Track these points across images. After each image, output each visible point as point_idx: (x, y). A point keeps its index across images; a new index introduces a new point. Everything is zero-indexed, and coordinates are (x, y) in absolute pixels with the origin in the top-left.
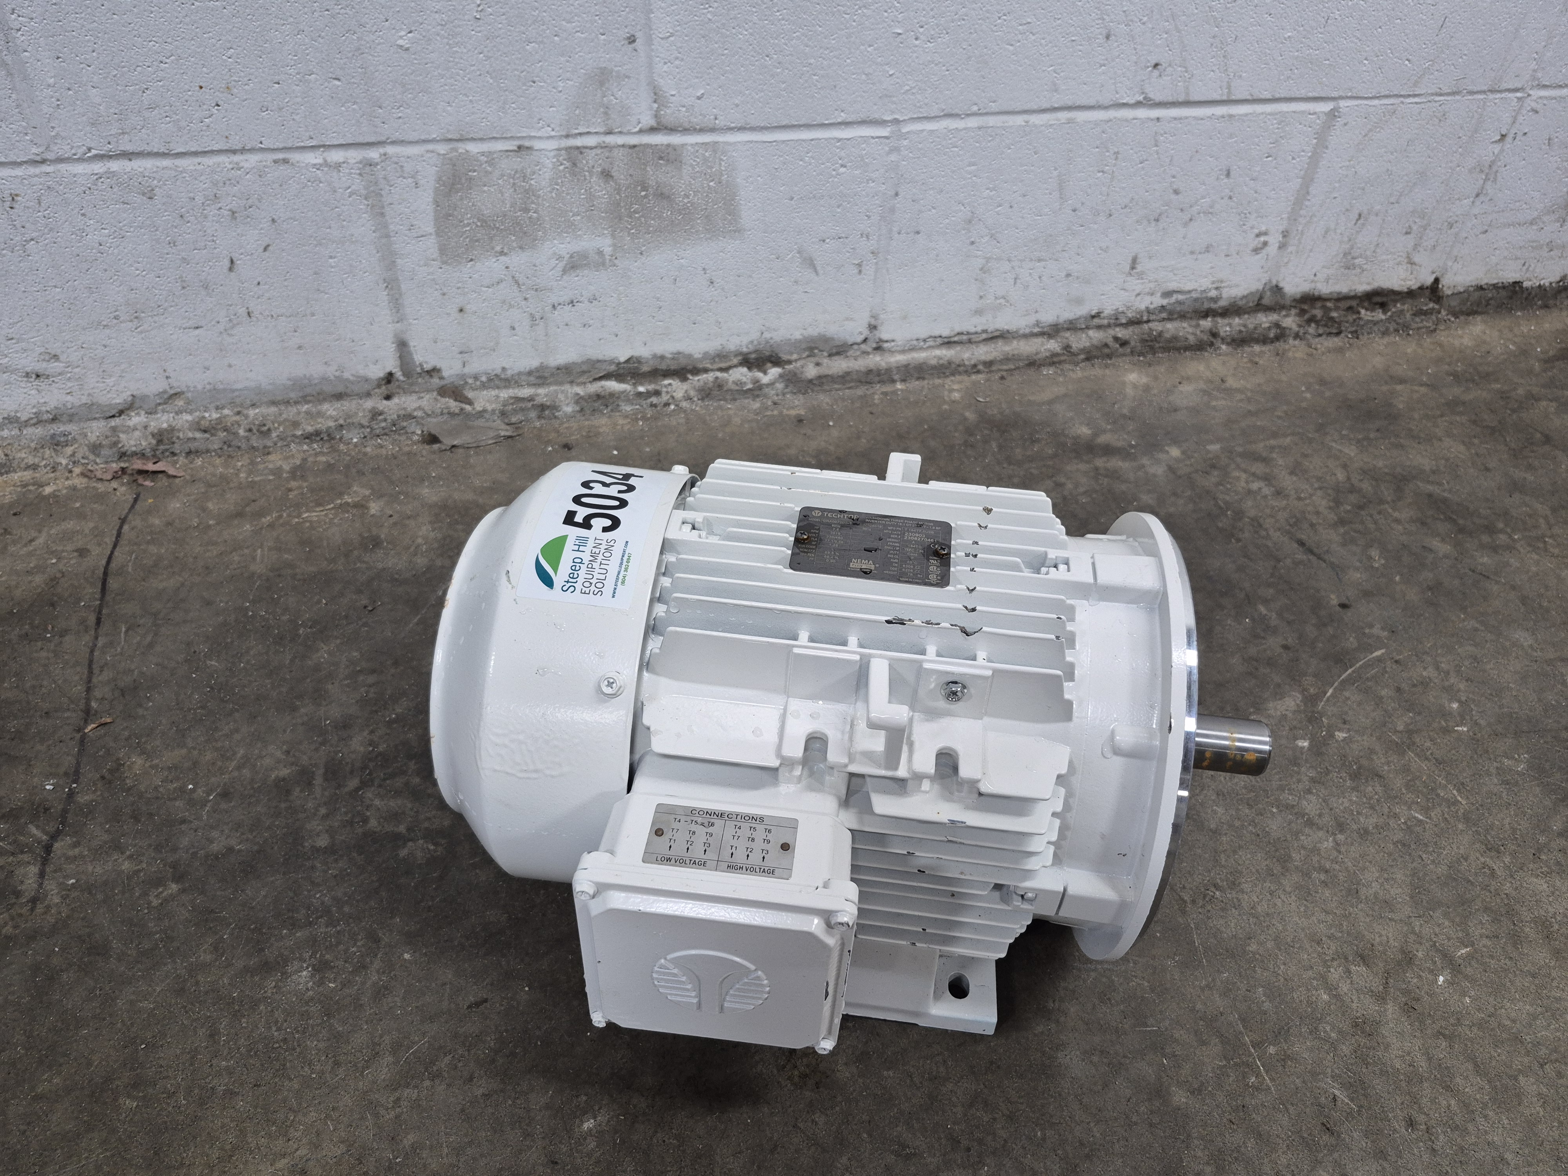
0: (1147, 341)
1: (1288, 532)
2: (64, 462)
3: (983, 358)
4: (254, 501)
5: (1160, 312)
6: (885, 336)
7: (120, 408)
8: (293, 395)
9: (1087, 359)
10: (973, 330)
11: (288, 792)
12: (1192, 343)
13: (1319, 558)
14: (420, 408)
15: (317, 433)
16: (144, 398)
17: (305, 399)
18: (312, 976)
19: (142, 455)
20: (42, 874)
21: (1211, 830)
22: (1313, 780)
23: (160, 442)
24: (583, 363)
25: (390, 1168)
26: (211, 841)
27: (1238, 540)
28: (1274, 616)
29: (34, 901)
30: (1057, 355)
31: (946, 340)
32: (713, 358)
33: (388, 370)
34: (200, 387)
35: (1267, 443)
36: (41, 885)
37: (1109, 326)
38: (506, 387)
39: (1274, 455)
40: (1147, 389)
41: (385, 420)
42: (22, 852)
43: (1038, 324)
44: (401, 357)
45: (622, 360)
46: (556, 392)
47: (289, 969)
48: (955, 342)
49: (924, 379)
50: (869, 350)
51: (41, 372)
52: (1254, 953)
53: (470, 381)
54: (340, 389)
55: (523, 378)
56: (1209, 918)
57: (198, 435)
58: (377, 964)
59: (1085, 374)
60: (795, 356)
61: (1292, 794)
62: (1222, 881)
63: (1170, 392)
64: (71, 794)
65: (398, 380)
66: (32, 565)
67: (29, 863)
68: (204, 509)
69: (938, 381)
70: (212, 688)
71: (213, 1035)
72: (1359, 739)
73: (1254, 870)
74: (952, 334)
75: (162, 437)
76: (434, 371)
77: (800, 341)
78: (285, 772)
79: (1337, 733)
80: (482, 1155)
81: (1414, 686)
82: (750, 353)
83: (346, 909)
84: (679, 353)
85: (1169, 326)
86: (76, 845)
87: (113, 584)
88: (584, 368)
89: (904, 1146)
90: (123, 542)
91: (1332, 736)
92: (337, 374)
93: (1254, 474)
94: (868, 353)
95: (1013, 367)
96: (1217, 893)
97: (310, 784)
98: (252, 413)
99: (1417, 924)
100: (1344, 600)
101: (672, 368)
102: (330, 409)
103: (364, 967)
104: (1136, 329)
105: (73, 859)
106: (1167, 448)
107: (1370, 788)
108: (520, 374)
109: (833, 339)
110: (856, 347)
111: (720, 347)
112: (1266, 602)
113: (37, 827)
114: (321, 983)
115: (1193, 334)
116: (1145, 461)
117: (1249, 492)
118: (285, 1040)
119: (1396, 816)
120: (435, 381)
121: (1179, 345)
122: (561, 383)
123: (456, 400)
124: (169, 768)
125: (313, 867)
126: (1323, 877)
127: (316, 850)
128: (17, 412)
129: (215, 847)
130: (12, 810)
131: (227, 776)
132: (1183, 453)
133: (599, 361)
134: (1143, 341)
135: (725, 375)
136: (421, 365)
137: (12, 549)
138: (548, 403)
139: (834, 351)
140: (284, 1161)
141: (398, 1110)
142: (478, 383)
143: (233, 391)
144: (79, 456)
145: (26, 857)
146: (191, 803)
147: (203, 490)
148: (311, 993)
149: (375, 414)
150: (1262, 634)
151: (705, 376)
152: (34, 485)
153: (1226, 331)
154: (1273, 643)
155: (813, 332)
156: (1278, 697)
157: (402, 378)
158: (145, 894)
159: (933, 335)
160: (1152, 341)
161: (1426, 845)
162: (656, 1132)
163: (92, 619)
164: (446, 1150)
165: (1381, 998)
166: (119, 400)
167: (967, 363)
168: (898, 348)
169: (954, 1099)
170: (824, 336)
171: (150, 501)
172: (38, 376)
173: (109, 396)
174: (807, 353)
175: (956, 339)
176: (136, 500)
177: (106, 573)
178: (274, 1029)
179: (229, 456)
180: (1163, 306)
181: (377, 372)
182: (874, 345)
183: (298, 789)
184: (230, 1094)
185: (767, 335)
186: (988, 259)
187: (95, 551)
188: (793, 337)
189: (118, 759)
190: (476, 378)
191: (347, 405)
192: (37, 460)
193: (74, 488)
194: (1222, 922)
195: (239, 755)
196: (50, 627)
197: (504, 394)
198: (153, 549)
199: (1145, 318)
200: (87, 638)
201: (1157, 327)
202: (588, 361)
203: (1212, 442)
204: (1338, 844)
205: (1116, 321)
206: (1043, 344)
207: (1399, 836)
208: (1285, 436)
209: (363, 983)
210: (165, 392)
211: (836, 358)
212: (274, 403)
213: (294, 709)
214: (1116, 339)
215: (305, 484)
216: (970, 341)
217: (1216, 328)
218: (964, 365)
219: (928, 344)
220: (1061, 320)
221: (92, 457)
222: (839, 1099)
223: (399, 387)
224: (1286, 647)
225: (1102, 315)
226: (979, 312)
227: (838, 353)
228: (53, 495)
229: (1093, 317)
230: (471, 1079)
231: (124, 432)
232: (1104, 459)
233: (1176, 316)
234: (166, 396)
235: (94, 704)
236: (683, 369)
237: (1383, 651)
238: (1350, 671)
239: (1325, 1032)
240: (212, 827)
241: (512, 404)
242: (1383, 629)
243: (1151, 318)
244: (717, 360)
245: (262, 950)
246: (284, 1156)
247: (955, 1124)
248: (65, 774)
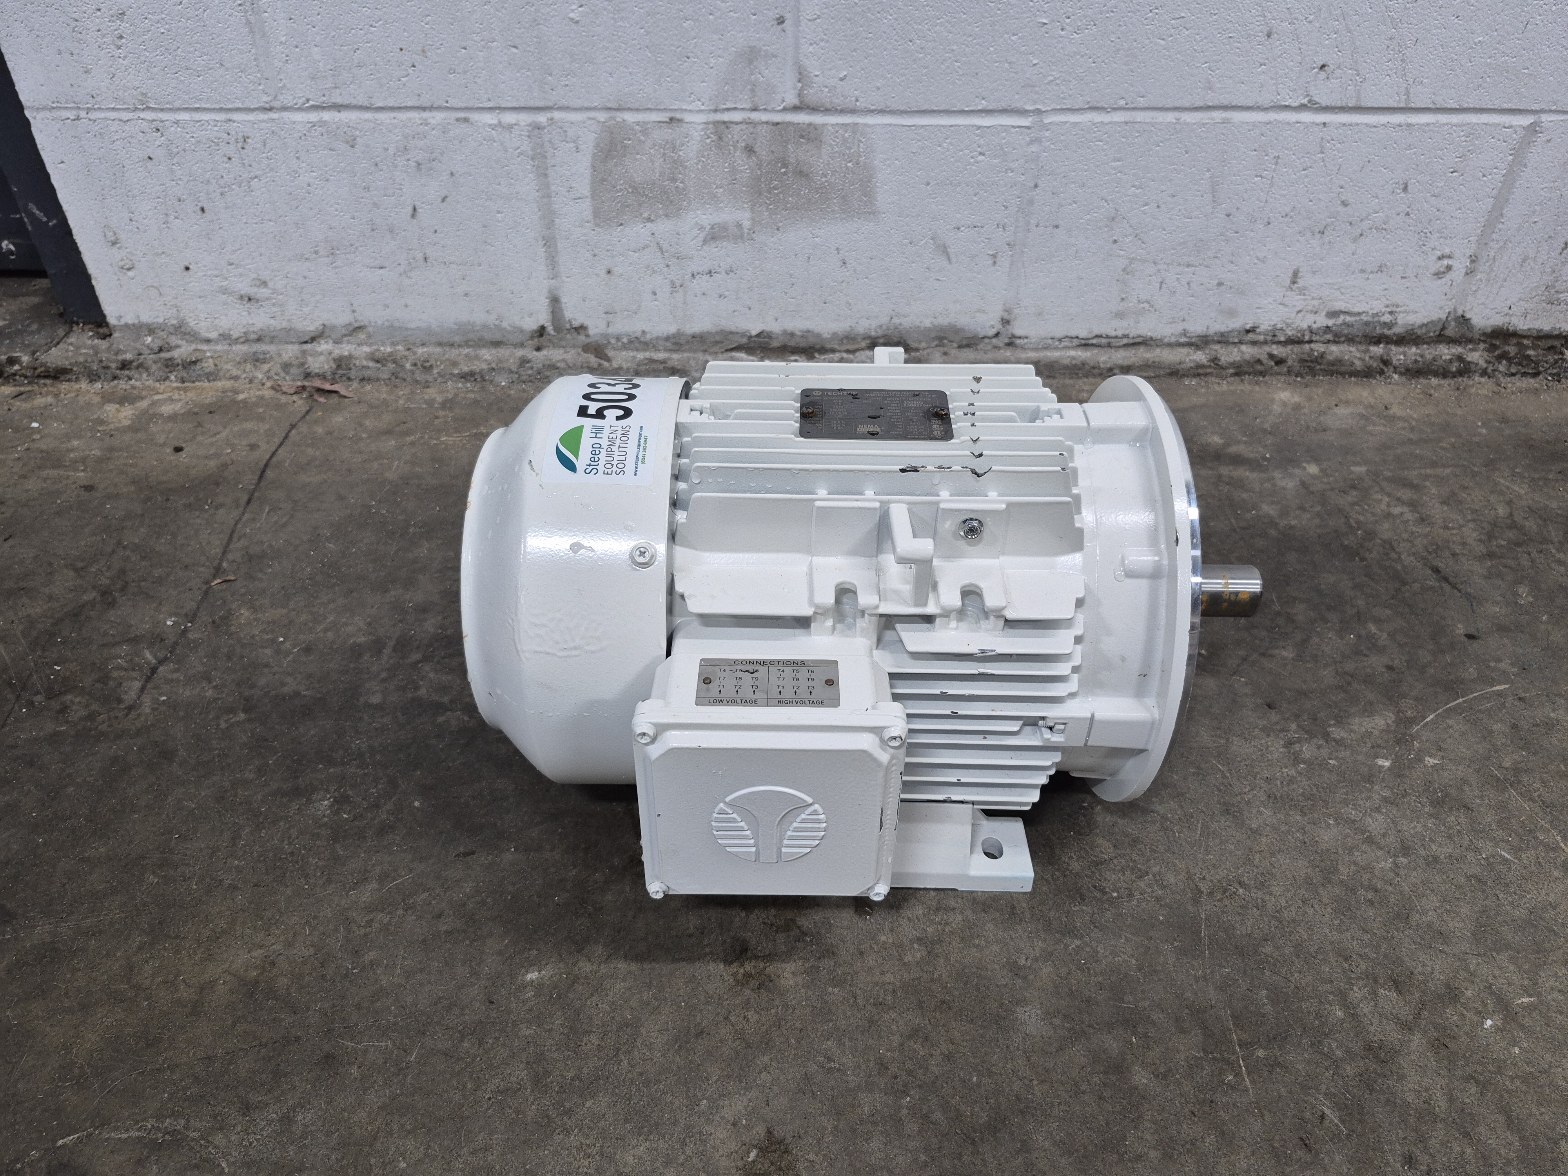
0: (1306, 361)
1: (1423, 558)
2: (260, 376)
3: (1120, 362)
4: (404, 423)
5: (1325, 333)
6: (1018, 334)
7: (313, 334)
8: (457, 339)
9: (1236, 374)
10: (1112, 333)
11: (360, 655)
12: (1359, 369)
13: (1454, 586)
14: (563, 360)
15: (472, 374)
16: (333, 328)
17: (467, 344)
18: (331, 806)
19: (323, 377)
20: (143, 689)
21: (1251, 829)
22: (1386, 800)
23: (339, 366)
24: (717, 333)
25: (346, 976)
26: (283, 684)
27: (1362, 559)
28: (1385, 636)
29: (130, 708)
30: (1204, 367)
31: (1083, 342)
32: (845, 340)
33: (541, 323)
34: (380, 322)
35: (1423, 471)
36: (139, 698)
37: (1265, 342)
38: (644, 350)
39: (1428, 484)
40: (1297, 407)
41: (532, 368)
42: (133, 670)
43: (1184, 333)
44: (553, 312)
45: (754, 333)
46: (689, 359)
47: (314, 797)
48: (1092, 345)
49: (1054, 377)
50: (1001, 344)
51: (252, 296)
52: (1266, 956)
53: (613, 341)
54: (498, 337)
55: (661, 343)
56: (1223, 912)
57: (371, 364)
58: (389, 806)
59: (1232, 388)
60: (923, 344)
61: (1357, 809)
62: (1250, 879)
63: (1322, 413)
64: (185, 631)
65: (549, 334)
66: (211, 452)
67: (136, 678)
68: (360, 425)
69: (1068, 381)
70: (323, 565)
71: (235, 839)
72: (1453, 768)
73: (1290, 876)
74: (1091, 335)
75: (342, 363)
76: (581, 329)
77: (930, 329)
78: (362, 639)
79: (1427, 758)
80: (429, 983)
81: (1537, 725)
82: (878, 336)
83: (378, 757)
84: (809, 331)
85: (1334, 348)
86: (176, 670)
87: (269, 474)
88: (718, 338)
89: (829, 1059)
90: (287, 442)
91: (1420, 760)
92: (497, 322)
93: (1398, 499)
94: (999, 348)
96: (1241, 890)
97: (380, 652)
98: (420, 351)
99: (1473, 962)
100: (1472, 631)
101: (801, 344)
102: (487, 354)
103: (377, 806)
104: (1296, 348)
105: (168, 681)
106: (1304, 465)
107: (1453, 818)
108: (658, 338)
109: (964, 330)
110: (987, 341)
111: (852, 329)
112: (1378, 621)
113: (151, 653)
114: (337, 812)
115: (1360, 359)
116: (1277, 474)
117: (1389, 515)
118: (292, 854)
119: (1477, 851)
120: (582, 338)
121: (1343, 369)
122: (695, 351)
123: (596, 357)
124: (269, 623)
125: (361, 719)
126: (1370, 895)
127: (368, 705)
128: (230, 330)
129: (286, 690)
130: (136, 636)
131: (314, 636)
132: (1321, 471)
133: (732, 333)
134: (1302, 361)
135: (851, 356)
136: (570, 321)
137: (200, 438)
138: (679, 367)
139: (964, 342)
140: (260, 951)
141: (368, 929)
142: (620, 344)
143: (407, 329)
144: (272, 373)
145: (134, 674)
146: (278, 652)
147: (365, 410)
148: (326, 819)
149: (524, 361)
150: (1366, 652)
151: (831, 356)
152: (231, 391)
153: (1399, 360)
154: (1376, 662)
155: (943, 321)
156: (1367, 714)
157: (552, 332)
158: (218, 718)
159: (1070, 335)
160: (1312, 361)
161: (1507, 885)
162: (592, 995)
163: (245, 498)
164: (399, 971)
165: (1408, 1027)
166: (312, 327)
167: (1102, 366)
168: (1031, 346)
169: (894, 1027)
170: (955, 326)
171: (320, 413)
172: (250, 299)
173: (305, 323)
174: (936, 342)
175: (1094, 341)
176: (308, 412)
177: (266, 465)
178: (286, 842)
179: (395, 386)
180: (1327, 327)
181: (530, 325)
182: (1006, 340)
183: (368, 655)
184: (234, 888)
185: (897, 323)
186: (1132, 260)
187: (264, 446)
188: (922, 326)
189: (230, 609)
190: (618, 339)
191: (503, 352)
192: (239, 373)
193: (262, 398)
194: (1238, 918)
195: (328, 621)
196: (209, 501)
197: (643, 355)
198: (310, 451)
199: (1307, 338)
200: (236, 513)
201: (1319, 348)
202: (722, 332)
203: (1358, 464)
204: (1397, 866)
205: (1273, 338)
206: (1188, 354)
207: (1475, 870)
208: (1445, 466)
209: (373, 819)
210: (350, 324)
211: (965, 350)
212: (440, 344)
213: (386, 591)
214: (1271, 356)
215: (451, 415)
216: (1108, 345)
217: (1388, 355)
218: (1099, 368)
219: (1063, 344)
220: (1211, 332)
221: (283, 374)
222: (777, 1003)
223: (550, 341)
224: (1390, 668)
225: (1258, 330)
226: (1120, 315)
227: (968, 346)
228: (244, 401)
229: (1248, 331)
230: (440, 916)
231: (311, 355)
232: (1231, 468)
233: (1343, 339)
234: (351, 328)
235: (225, 565)
236: (814, 347)
237: (1507, 686)
238: (1461, 700)
239: (1330, 1047)
240: (289, 674)
241: (646, 364)
242: (1513, 665)
243: (1314, 338)
244: (848, 341)
245: (297, 778)
246: (261, 947)
247: (888, 1050)
248: (186, 615)
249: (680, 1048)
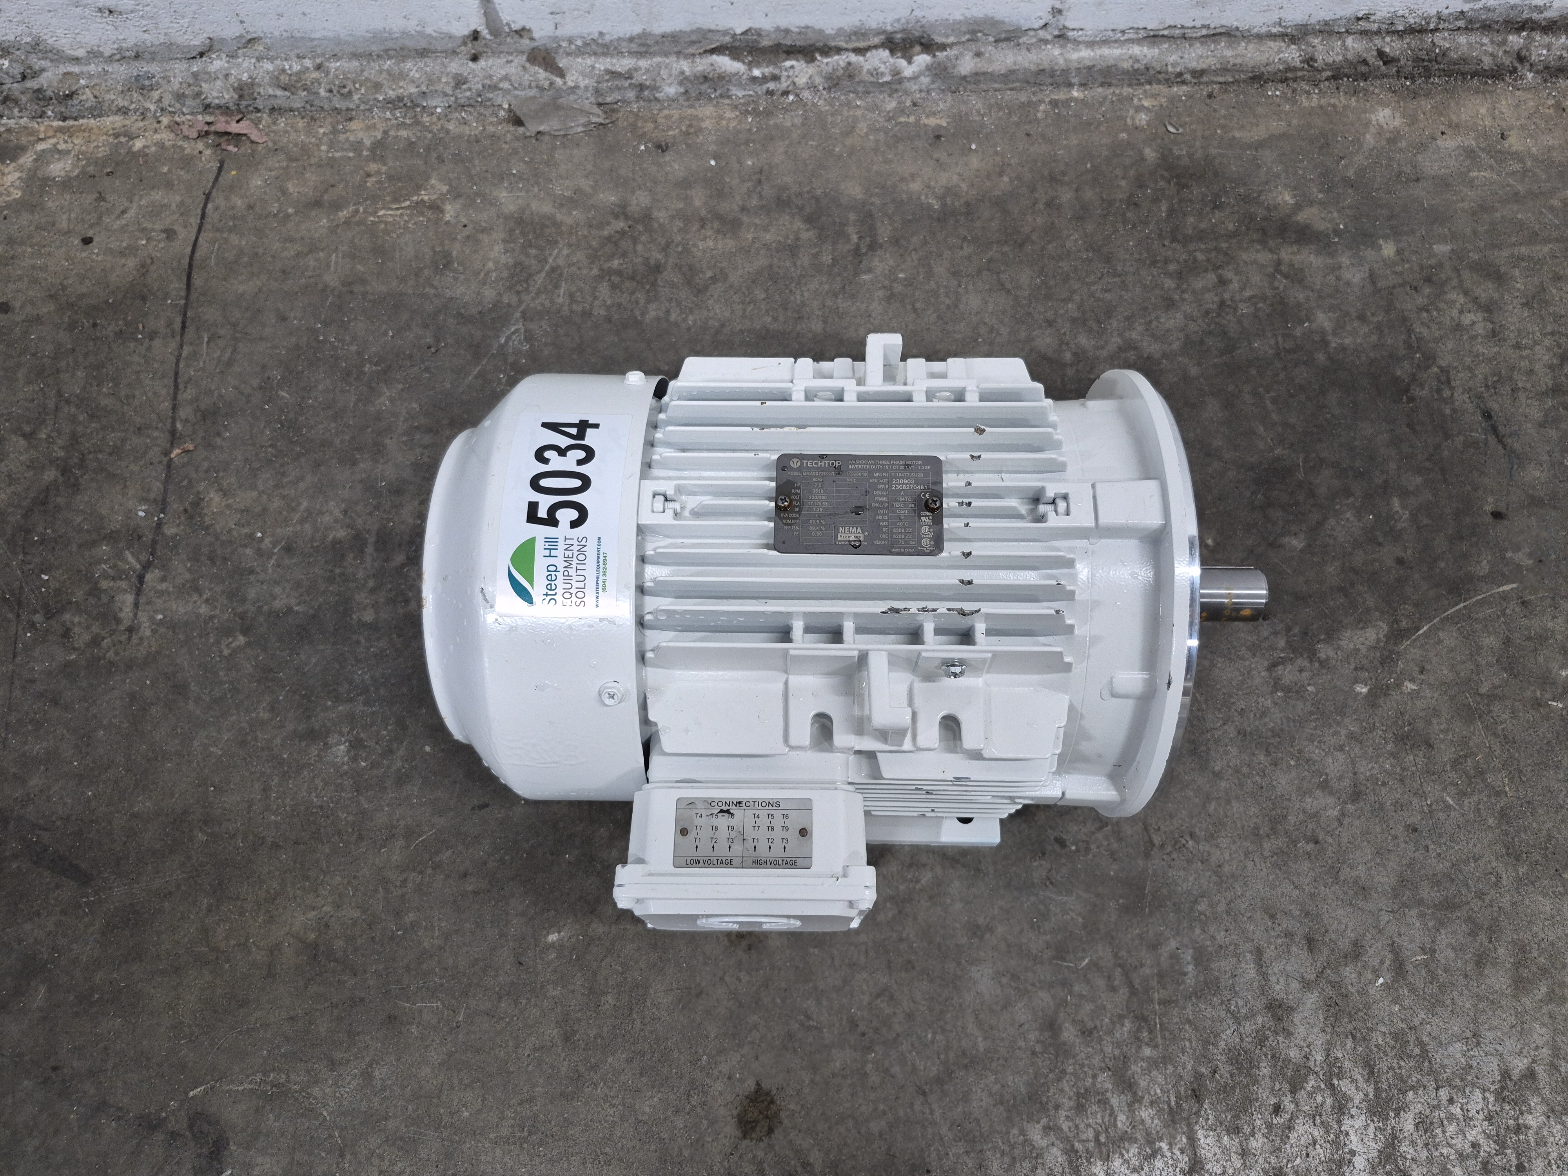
0: (1423, 59)
1: (1479, 397)
2: (152, 107)
3: (1194, 65)
4: (333, 186)
5: (1457, 19)
6: (1070, 24)
7: (200, 50)
8: (374, 48)
9: (1335, 77)
10: (1190, 24)
11: (343, 556)
12: (1486, 68)
13: (1500, 441)
14: (506, 78)
15: (400, 99)
16: (222, 41)
17: (386, 54)
18: (348, 751)
19: (225, 110)
20: (136, 605)
21: (1214, 773)
22: (1351, 736)
23: (241, 97)
24: (692, 32)
25: (392, 938)
26: (274, 597)
27: (1411, 399)
28: (1406, 515)
29: (131, 630)
30: (1295, 69)
31: (1152, 33)
32: (849, 36)
33: (473, 28)
34: (277, 33)
35: (1516, 250)
36: (135, 615)
37: (1378, 32)
38: (605, 54)
39: (1516, 272)
40: (1394, 138)
41: (470, 89)
42: (121, 579)
44: (485, 14)
45: (739, 31)
46: (659, 65)
47: (330, 741)
48: (1163, 36)
49: (1110, 85)
50: (1049, 37)
51: (112, 8)
52: (1201, 913)
53: (564, 44)
54: (423, 44)
55: (624, 44)
56: (1170, 867)
57: (279, 93)
58: (402, 752)
59: (1323, 102)
60: (952, 39)
61: (1320, 748)
62: (1201, 830)
63: (1422, 147)
64: (160, 525)
65: (484, 39)
66: (124, 244)
67: (126, 590)
68: (284, 192)
69: (1127, 91)
70: (282, 425)
71: (266, 790)
72: (1429, 695)
73: (1239, 825)
74: (1161, 27)
75: (244, 90)
76: (522, 32)
77: (960, 22)
78: (341, 534)
79: (1407, 683)
80: (464, 944)
81: (1530, 639)
82: (895, 32)
83: (382, 691)
84: (807, 27)
85: (1462, 39)
86: (163, 579)
87: (198, 281)
88: (694, 37)
89: (808, 1017)
90: (207, 226)
91: (1398, 685)
92: (419, 28)
93: (1475, 300)
94: (1046, 42)
95: (1231, 80)
96: (1190, 843)
97: (362, 551)
98: (333, 65)
99: (1385, 918)
100: (1502, 507)
101: (798, 43)
102: (413, 69)
103: (391, 752)
104: (1415, 41)
105: (160, 594)
106: (1381, 242)
107: (1411, 758)
108: (619, 39)
109: (1003, 22)
110: (1031, 33)
111: (858, 24)
112: (1404, 494)
113: (132, 554)
114: (355, 759)
115: (1492, 55)
116: (1345, 259)
117: (1458, 327)
118: (321, 807)
119: (1424, 796)
120: (525, 42)
121: (1467, 68)
122: (666, 55)
123: (546, 70)
124: (243, 511)
125: (358, 642)
126: (1310, 847)
127: (363, 624)
128: (99, 46)
129: (277, 604)
130: (112, 532)
131: (291, 529)
132: (1399, 252)
133: (710, 31)
134: (1417, 60)
135: (861, 58)
136: (508, 25)
137: (106, 220)
138: (648, 83)
139: (1003, 36)
140: (313, 913)
141: (404, 890)
142: (573, 47)
143: (312, 40)
144: (165, 103)
145: (124, 584)
146: (259, 553)
147: (284, 164)
148: (345, 767)
149: (460, 81)
150: (1381, 540)
151: (836, 57)
152: (125, 136)
153: (1540, 55)
154: (1388, 554)
155: (978, 12)
156: (1360, 626)
157: (488, 37)
158: (218, 642)
159: (1136, 26)
160: (1430, 61)
161: (1440, 835)
162: (606, 956)
163: (178, 320)
164: (437, 933)
165: (1307, 985)
166: (197, 41)
167: (1170, 69)
168: (1087, 39)
169: (865, 987)
170: (992, 18)
171: (234, 173)
172: (111, 12)
173: (186, 37)
174: (968, 37)
175: (1166, 32)
176: (220, 169)
177: (190, 265)
178: (314, 794)
179: (312, 119)
180: (1462, 12)
181: (461, 30)
182: (1056, 33)
183: (351, 555)
184: (276, 846)
185: (918, 13)
187: (182, 233)
188: (951, 18)
189: (198, 492)
190: (570, 41)
191: (431, 65)
192: (126, 104)
193: (161, 145)
194: (1182, 873)
195: (302, 508)
196: (141, 326)
197: (603, 64)
198: (234, 239)
199: (1432, 26)
200: (173, 345)
201: (1442, 41)
202: (699, 30)
203: (1443, 240)
204: (1343, 815)
205: (1390, 29)
206: (1279, 51)
207: (1415, 819)
208: (1546, 241)
209: (389, 767)
210: (241, 36)
211: (1003, 45)
212: (355, 56)
213: (354, 463)
214: (1381, 54)
215: (384, 169)
216: (1184, 37)
217: (1528, 50)
218: (1167, 73)
219: (1126, 36)
220: (1313, 21)
221: (178, 106)
222: (765, 963)
223: (486, 45)
224: (1400, 561)
225: (1372, 18)
226: (1200, 5)
227: (1008, 39)
228: (142, 153)
229: (1359, 19)
230: (465, 875)
231: (205, 81)
232: (1295, 248)
233: (1476, 27)
234: (244, 41)
235: (179, 426)
236: (810, 46)
237: (1515, 585)
238: (1462, 605)
239: (1237, 1006)
240: (276, 583)
241: (608, 81)
242: (1530, 555)
243: (1441, 26)
244: (853, 38)
245: (309, 717)
246: (313, 909)
247: (858, 1009)
248: (155, 500)
249: (683, 1007)
